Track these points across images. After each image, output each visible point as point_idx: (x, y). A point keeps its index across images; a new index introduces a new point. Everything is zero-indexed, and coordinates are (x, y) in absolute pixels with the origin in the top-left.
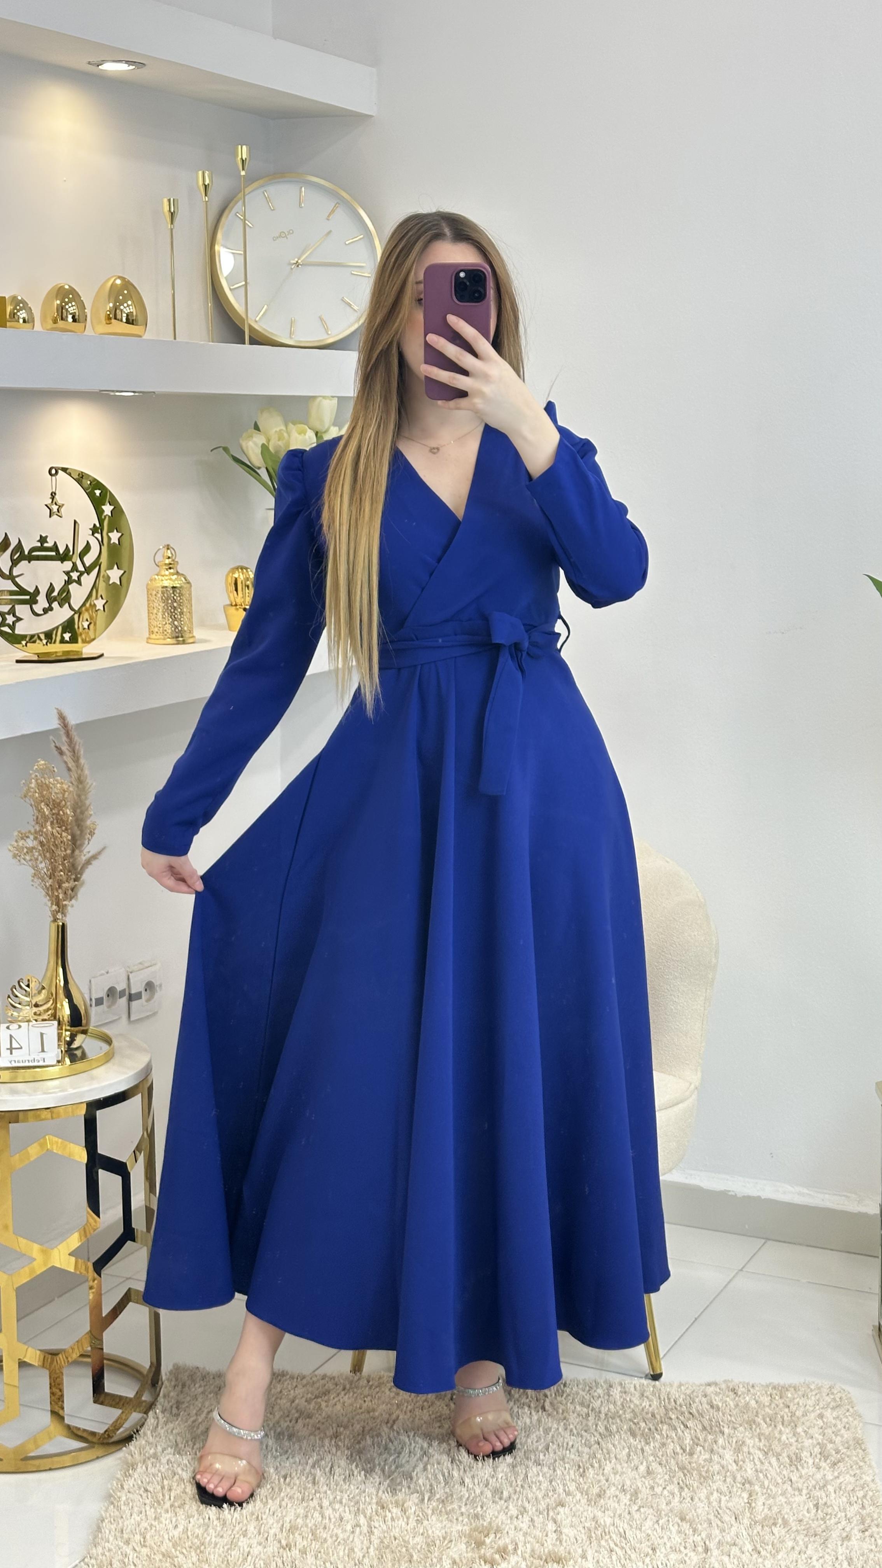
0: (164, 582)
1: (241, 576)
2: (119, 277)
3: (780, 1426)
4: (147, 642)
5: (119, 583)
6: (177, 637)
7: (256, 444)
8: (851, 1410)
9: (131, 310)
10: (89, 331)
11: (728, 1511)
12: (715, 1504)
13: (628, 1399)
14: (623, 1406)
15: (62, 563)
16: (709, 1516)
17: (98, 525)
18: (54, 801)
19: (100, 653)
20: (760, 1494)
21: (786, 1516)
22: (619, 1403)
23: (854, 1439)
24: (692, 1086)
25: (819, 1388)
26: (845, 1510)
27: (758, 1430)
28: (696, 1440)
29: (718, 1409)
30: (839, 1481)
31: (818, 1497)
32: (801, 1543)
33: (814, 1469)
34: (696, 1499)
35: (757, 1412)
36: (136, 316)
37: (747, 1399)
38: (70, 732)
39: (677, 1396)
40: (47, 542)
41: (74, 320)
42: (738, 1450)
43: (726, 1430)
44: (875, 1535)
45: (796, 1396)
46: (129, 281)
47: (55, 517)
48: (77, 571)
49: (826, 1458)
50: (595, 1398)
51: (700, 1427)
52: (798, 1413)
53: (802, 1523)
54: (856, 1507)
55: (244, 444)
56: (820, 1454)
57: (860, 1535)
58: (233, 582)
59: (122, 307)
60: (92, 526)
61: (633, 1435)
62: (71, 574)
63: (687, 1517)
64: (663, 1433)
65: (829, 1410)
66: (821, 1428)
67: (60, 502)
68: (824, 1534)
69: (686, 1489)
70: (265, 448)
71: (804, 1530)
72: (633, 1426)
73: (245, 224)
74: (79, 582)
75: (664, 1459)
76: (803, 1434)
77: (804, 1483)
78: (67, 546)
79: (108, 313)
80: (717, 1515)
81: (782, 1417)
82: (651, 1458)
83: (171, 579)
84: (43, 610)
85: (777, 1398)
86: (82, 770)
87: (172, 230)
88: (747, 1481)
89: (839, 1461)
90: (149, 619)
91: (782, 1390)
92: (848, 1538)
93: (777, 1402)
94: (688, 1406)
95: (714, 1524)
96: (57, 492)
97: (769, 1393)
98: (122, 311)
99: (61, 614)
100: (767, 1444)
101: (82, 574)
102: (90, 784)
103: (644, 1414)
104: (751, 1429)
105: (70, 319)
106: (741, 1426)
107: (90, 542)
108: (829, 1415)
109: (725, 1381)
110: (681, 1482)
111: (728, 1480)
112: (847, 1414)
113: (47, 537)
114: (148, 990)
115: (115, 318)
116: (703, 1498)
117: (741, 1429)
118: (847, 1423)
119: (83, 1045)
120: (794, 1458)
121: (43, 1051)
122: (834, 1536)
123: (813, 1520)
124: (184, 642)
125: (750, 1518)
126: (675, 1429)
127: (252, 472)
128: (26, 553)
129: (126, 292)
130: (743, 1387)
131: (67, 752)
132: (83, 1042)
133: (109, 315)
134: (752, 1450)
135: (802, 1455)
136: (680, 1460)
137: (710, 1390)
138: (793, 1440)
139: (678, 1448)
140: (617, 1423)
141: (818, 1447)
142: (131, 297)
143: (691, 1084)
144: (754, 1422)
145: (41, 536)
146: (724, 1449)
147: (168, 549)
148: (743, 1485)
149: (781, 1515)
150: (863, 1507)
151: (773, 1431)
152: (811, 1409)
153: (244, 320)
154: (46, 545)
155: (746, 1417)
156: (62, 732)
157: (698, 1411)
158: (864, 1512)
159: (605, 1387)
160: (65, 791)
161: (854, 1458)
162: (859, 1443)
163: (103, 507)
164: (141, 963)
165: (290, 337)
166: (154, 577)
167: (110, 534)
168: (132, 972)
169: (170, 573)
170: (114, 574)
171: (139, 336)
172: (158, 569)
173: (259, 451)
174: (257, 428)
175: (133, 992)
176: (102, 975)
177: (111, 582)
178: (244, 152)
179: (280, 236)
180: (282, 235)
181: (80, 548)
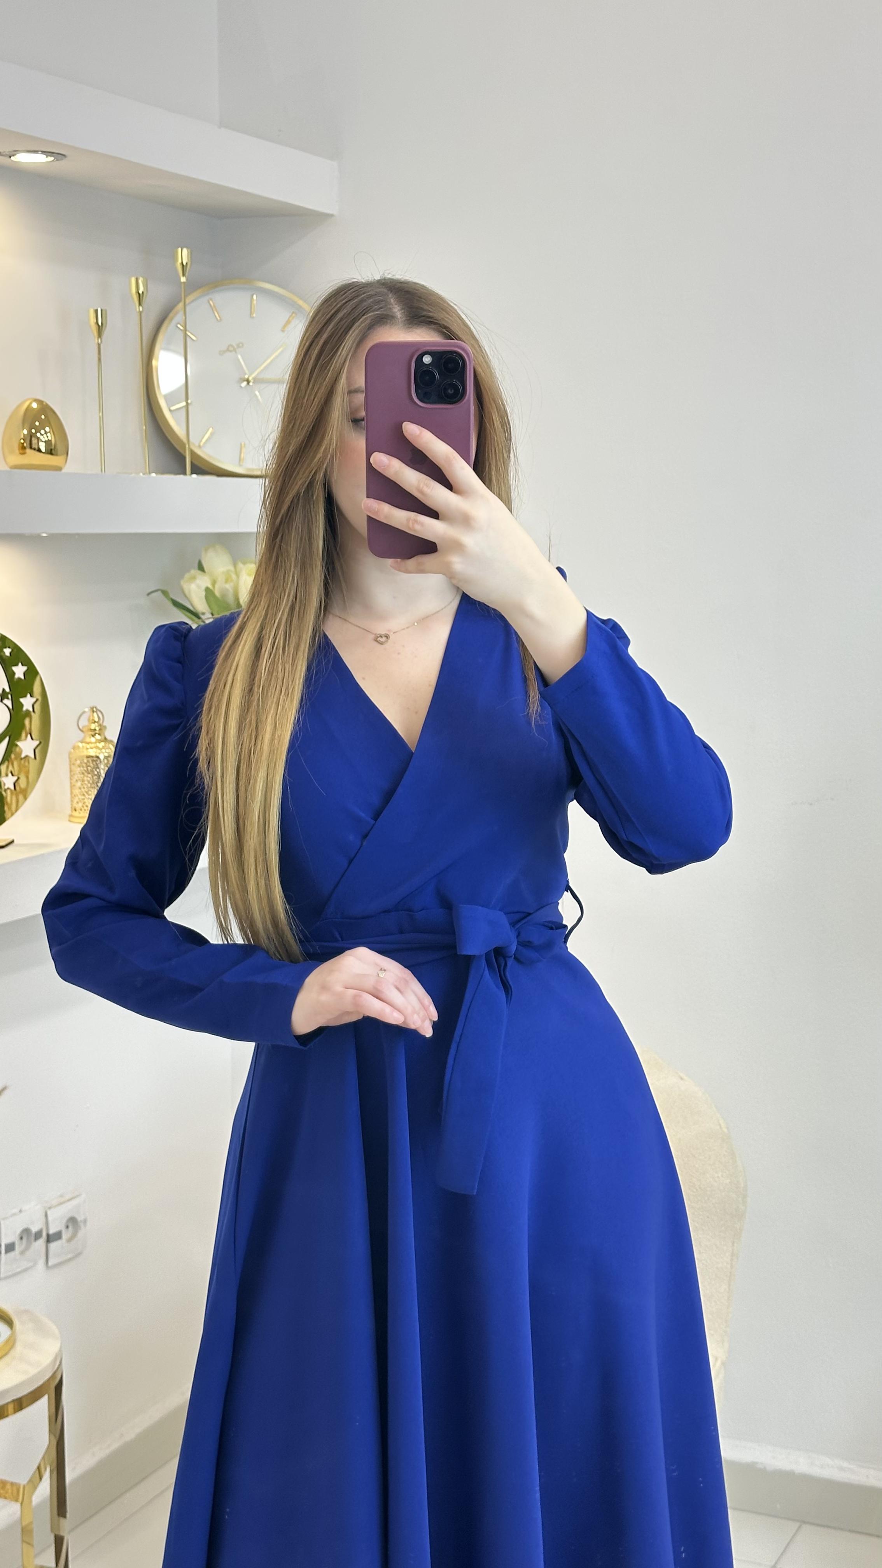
0: (90, 750)
2: (36, 400)
4: (69, 821)
5: (33, 756)
7: (199, 587)
9: (50, 438)
17: (7, 690)
19: (12, 838)
36: (55, 445)
46: (47, 405)
55: (185, 586)
59: (38, 435)
70: (209, 592)
73: (186, 335)
79: (22, 441)
83: (97, 747)
87: (99, 345)
90: (72, 793)
98: (38, 439)
114: (70, 1228)
115: (31, 448)
129: (43, 417)
133: (23, 444)
142: (50, 423)
147: (93, 712)
153: (184, 445)
163: (14, 669)
164: (61, 1196)
165: (240, 465)
166: (77, 744)
167: (22, 700)
168: (50, 1208)
169: (97, 740)
170: (27, 746)
171: (59, 469)
172: (82, 735)
173: (204, 593)
174: (201, 568)
175: (51, 1232)
176: (14, 1215)
177: (23, 756)
178: (184, 255)
179: (228, 350)
180: (231, 349)
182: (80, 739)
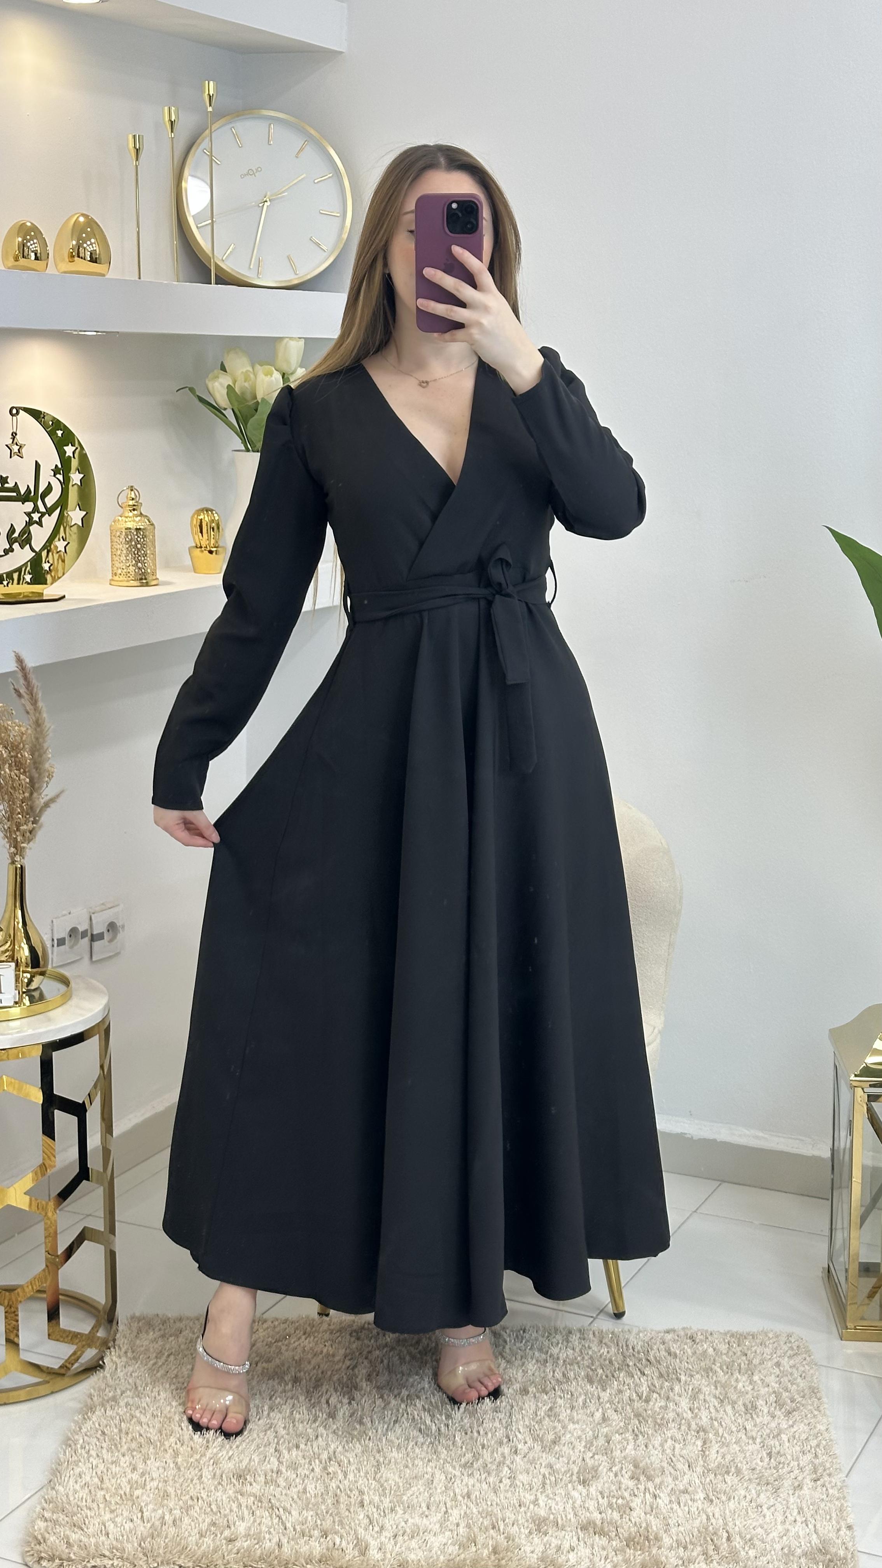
0: (128, 523)
1: (206, 519)
2: (83, 215)
3: (736, 1375)
4: (112, 585)
5: (80, 525)
6: (141, 579)
7: (222, 385)
8: (808, 1358)
9: (95, 249)
10: (52, 269)
11: (681, 1459)
12: (668, 1451)
13: (587, 1346)
14: (581, 1352)
15: (23, 503)
16: (663, 1464)
17: (60, 466)
18: (12, 743)
19: (62, 594)
20: (714, 1442)
21: (739, 1465)
22: (577, 1350)
23: (810, 1387)
24: (656, 1031)
25: (777, 1337)
26: (798, 1459)
27: (715, 1378)
28: (652, 1388)
29: (676, 1356)
30: (793, 1430)
31: (771, 1445)
32: (753, 1491)
33: (769, 1418)
34: (650, 1447)
35: (714, 1360)
36: (100, 254)
37: (705, 1346)
38: (28, 676)
39: (635, 1343)
40: (8, 483)
41: (36, 258)
42: (694, 1398)
43: (683, 1378)
44: (827, 1484)
45: (753, 1344)
46: (93, 219)
47: (15, 457)
48: (38, 512)
49: (781, 1406)
50: (554, 1344)
51: (657, 1374)
52: (756, 1361)
53: (754, 1472)
54: (809, 1456)
55: (210, 385)
56: (776, 1402)
57: (811, 1484)
58: (198, 524)
59: (85, 245)
60: (53, 467)
61: (590, 1381)
62: (32, 515)
63: (641, 1465)
64: (621, 1379)
65: (786, 1359)
66: (778, 1376)
67: (20, 442)
68: (777, 1483)
69: (640, 1437)
70: (231, 389)
71: (756, 1479)
72: (591, 1373)
73: (212, 161)
74: (40, 523)
75: (619, 1406)
76: (759, 1382)
77: (758, 1431)
78: (28, 486)
79: (71, 250)
80: (671, 1462)
81: (739, 1365)
82: (608, 1405)
83: (134, 521)
84: (4, 552)
85: (734, 1345)
86: (40, 713)
87: (136, 166)
88: (701, 1429)
89: (794, 1410)
90: (112, 561)
91: (740, 1338)
92: (800, 1487)
93: (735, 1351)
94: (646, 1352)
95: (667, 1472)
96: (18, 432)
97: (726, 1341)
98: (85, 249)
99: (22, 555)
100: (723, 1392)
101: (43, 514)
102: (48, 727)
103: (602, 1361)
104: (708, 1377)
105: (32, 257)
106: (698, 1373)
107: (51, 483)
108: (786, 1363)
109: (684, 1329)
110: (636, 1429)
111: (683, 1428)
112: (804, 1363)
113: (8, 477)
114: (111, 931)
115: (79, 256)
116: (656, 1446)
117: (698, 1376)
118: (804, 1372)
119: (42, 986)
120: (750, 1406)
122: (786, 1485)
123: (766, 1469)
124: (147, 585)
125: (704, 1466)
126: (633, 1376)
127: (218, 413)
129: (89, 230)
130: (702, 1334)
131: (24, 694)
132: (42, 984)
133: (72, 252)
134: (707, 1398)
135: (758, 1404)
136: (635, 1407)
137: (669, 1337)
138: (749, 1388)
139: (634, 1395)
140: (575, 1370)
141: (773, 1395)
142: (95, 235)
143: (655, 1028)
144: (711, 1370)
146: (680, 1396)
147: (132, 490)
148: (698, 1432)
149: (735, 1463)
150: (816, 1456)
151: (729, 1378)
152: (769, 1357)
153: (210, 258)
154: (6, 486)
155: (703, 1364)
156: (20, 675)
157: (655, 1358)
158: (817, 1461)
159: (564, 1333)
160: (23, 734)
161: (810, 1407)
162: (814, 1391)
163: (65, 448)
164: (104, 904)
165: (258, 277)
166: (117, 518)
167: (71, 475)
168: (94, 913)
169: (134, 514)
170: (76, 516)
171: (103, 275)
172: (122, 510)
173: (225, 391)
174: (223, 368)
175: (95, 932)
176: (64, 915)
177: (73, 524)
178: (210, 87)
179: (248, 174)
180: (250, 172)
181: (41, 489)
182: (120, 514)
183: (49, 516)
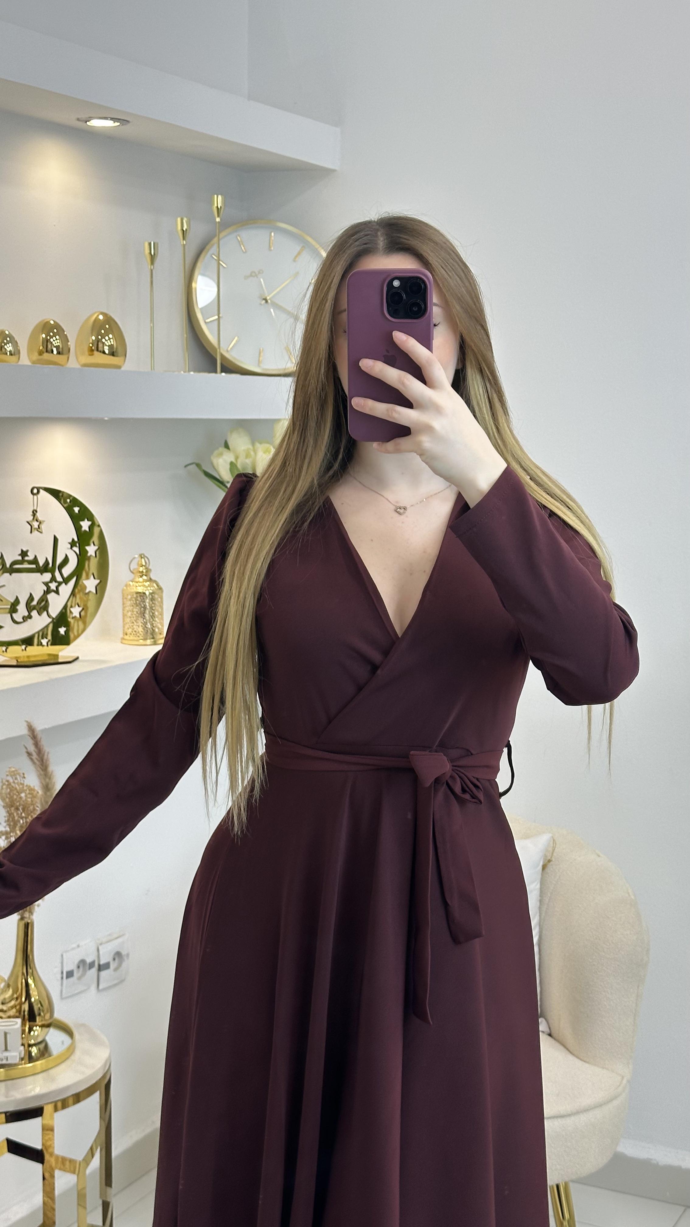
0: (138, 588)
2: (102, 313)
4: (122, 643)
5: (95, 592)
6: (149, 639)
7: (225, 461)
9: (112, 343)
10: (73, 363)
15: (41, 574)
17: (76, 539)
19: (75, 655)
24: (625, 1081)
36: (116, 348)
38: (39, 743)
40: (27, 556)
41: (59, 353)
46: (110, 317)
47: (35, 533)
48: (56, 581)
55: (215, 461)
59: (103, 340)
60: (70, 541)
62: (50, 584)
67: (40, 519)
70: (233, 466)
73: (219, 264)
74: (57, 592)
78: (47, 559)
79: (91, 345)
83: (144, 586)
84: (23, 619)
86: (50, 778)
87: (152, 271)
90: (124, 621)
96: (38, 510)
98: (103, 343)
99: (40, 622)
101: (60, 584)
105: (55, 352)
107: (68, 555)
113: (27, 551)
114: (116, 960)
115: (97, 350)
119: (47, 1038)
121: (6, 1049)
124: (153, 646)
127: (221, 485)
128: (8, 566)
129: (107, 326)
131: (35, 757)
132: (46, 1035)
133: (91, 347)
142: (113, 332)
143: (623, 1077)
145: (22, 551)
147: (142, 558)
153: (216, 350)
154: (26, 558)
156: (29, 736)
160: (34, 796)
163: (82, 523)
164: (110, 935)
165: (259, 366)
166: (128, 583)
167: (87, 548)
168: (101, 944)
169: (143, 579)
170: (90, 584)
171: (119, 367)
172: (133, 575)
173: (228, 467)
174: (227, 446)
175: (102, 963)
176: (73, 949)
177: (87, 591)
178: (219, 201)
179: (251, 275)
180: (253, 274)
181: (59, 560)
182: (131, 579)
183: (66, 584)
